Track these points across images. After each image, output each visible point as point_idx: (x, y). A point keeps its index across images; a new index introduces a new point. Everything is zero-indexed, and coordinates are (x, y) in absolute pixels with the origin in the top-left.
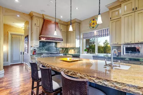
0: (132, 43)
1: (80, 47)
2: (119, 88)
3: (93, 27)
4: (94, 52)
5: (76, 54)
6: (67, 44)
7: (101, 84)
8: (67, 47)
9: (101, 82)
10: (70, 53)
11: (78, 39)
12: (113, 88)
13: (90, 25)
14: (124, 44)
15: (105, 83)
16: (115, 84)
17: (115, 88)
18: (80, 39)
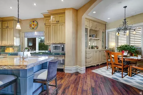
0: (57, 43)
1: (20, 45)
2: (11, 68)
3: (33, 28)
4: (35, 50)
5: (15, 52)
6: (3, 42)
7: (2, 69)
8: (3, 45)
9: (2, 68)
10: (6, 51)
11: (17, 37)
12: (8, 69)
13: (30, 26)
14: (52, 44)
15: (4, 67)
16: (9, 66)
17: (10, 69)
18: (20, 37)
